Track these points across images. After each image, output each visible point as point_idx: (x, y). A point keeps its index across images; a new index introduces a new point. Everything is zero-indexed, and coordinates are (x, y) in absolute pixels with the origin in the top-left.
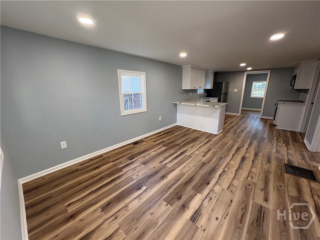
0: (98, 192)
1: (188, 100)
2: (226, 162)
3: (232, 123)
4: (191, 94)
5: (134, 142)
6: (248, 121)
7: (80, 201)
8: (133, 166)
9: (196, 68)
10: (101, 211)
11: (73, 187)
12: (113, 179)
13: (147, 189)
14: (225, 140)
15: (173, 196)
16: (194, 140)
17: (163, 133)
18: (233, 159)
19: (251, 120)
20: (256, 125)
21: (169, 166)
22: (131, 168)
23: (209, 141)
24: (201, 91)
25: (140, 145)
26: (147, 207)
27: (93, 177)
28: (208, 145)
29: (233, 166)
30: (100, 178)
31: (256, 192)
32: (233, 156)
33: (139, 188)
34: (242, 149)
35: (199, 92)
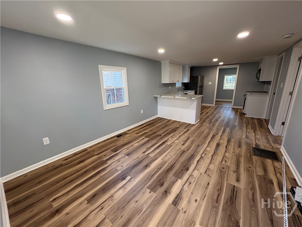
0: (83, 185)
1: (167, 93)
2: (203, 148)
3: (207, 113)
4: (170, 87)
5: (117, 135)
6: (222, 110)
7: (65, 195)
8: (117, 158)
9: (173, 63)
10: (87, 204)
11: (58, 182)
12: (98, 172)
13: (131, 178)
14: (201, 129)
15: (156, 183)
16: (174, 130)
17: (145, 125)
18: (209, 145)
19: (224, 110)
20: (228, 114)
21: (152, 155)
22: (116, 160)
23: (188, 130)
24: (179, 85)
25: (124, 138)
26: (132, 195)
27: (78, 171)
28: (186, 135)
29: (209, 152)
30: (84, 171)
31: (229, 174)
32: (209, 143)
33: (124, 179)
34: (217, 136)
35: (177, 85)
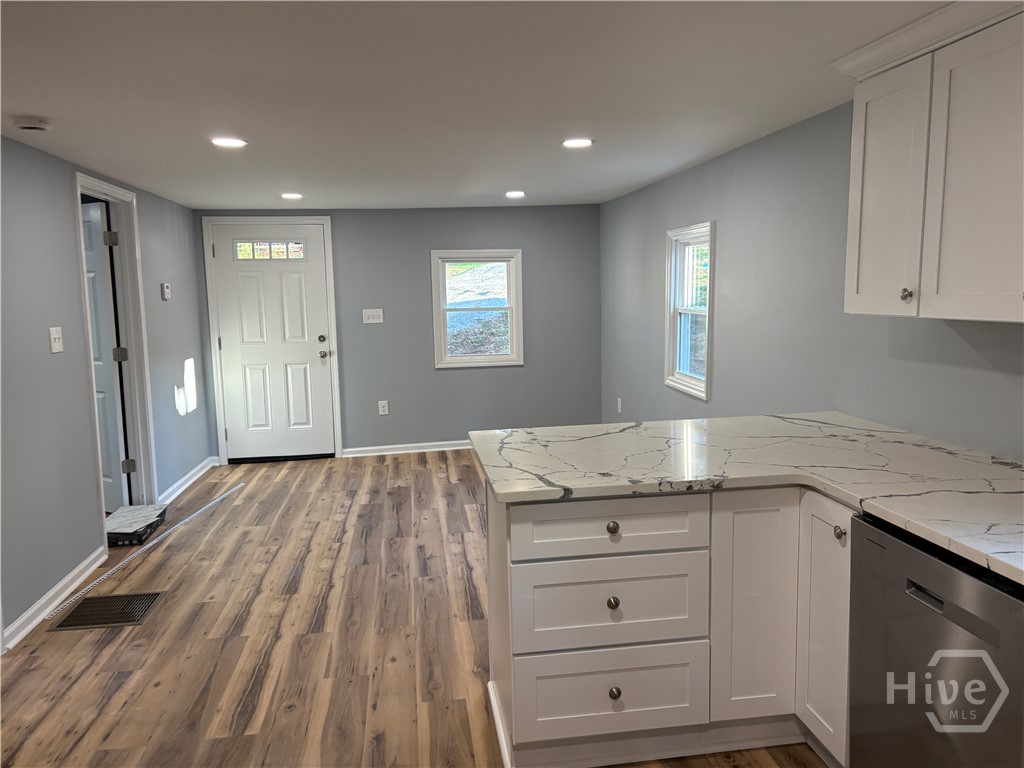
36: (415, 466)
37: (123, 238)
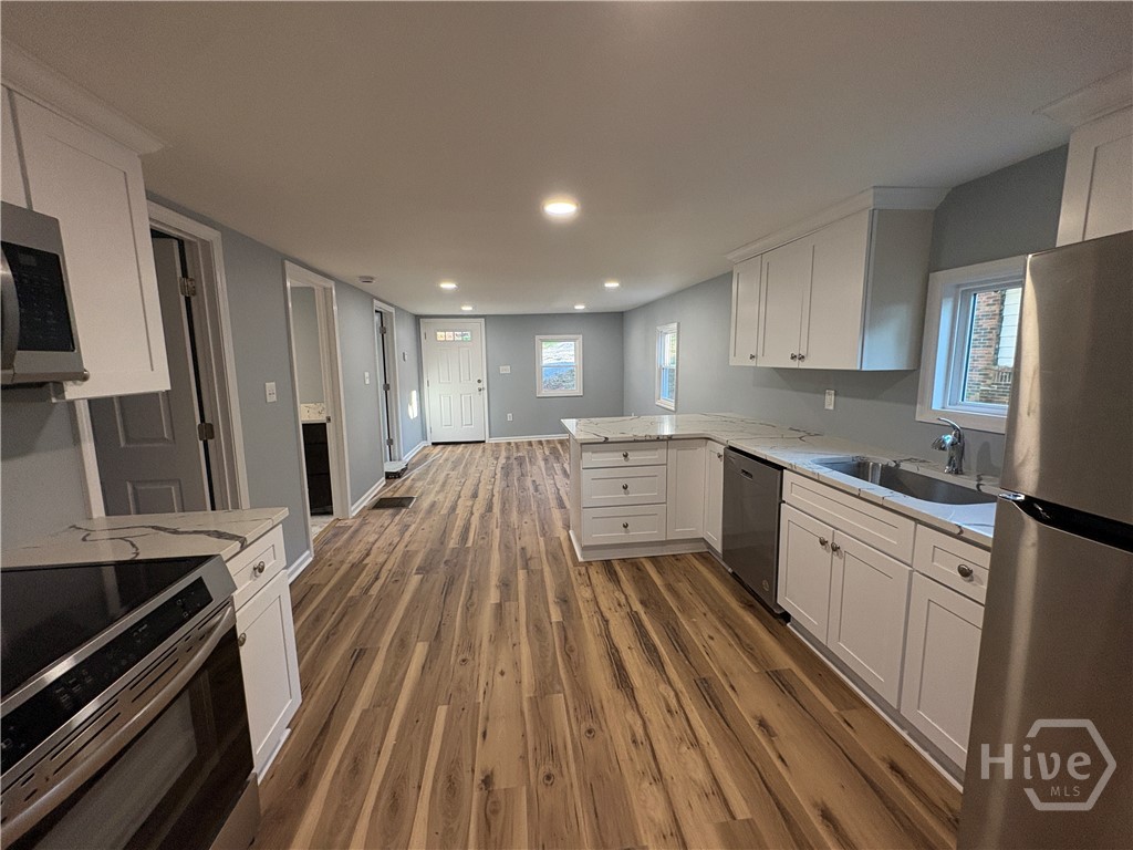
4: (829, 399)
36: (526, 447)
37: (388, 331)
